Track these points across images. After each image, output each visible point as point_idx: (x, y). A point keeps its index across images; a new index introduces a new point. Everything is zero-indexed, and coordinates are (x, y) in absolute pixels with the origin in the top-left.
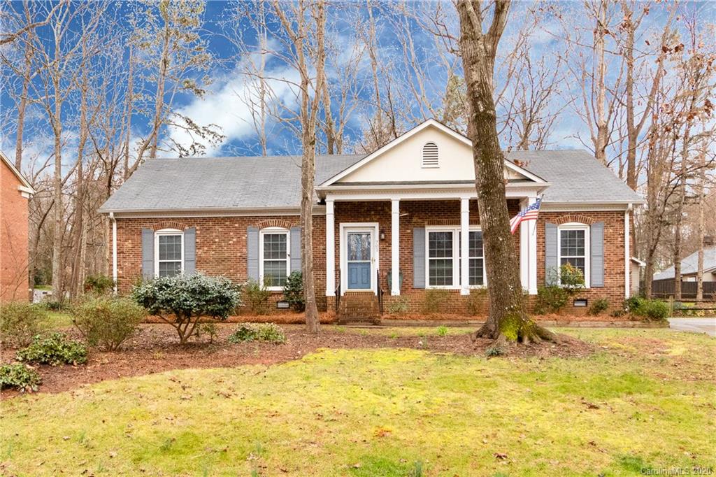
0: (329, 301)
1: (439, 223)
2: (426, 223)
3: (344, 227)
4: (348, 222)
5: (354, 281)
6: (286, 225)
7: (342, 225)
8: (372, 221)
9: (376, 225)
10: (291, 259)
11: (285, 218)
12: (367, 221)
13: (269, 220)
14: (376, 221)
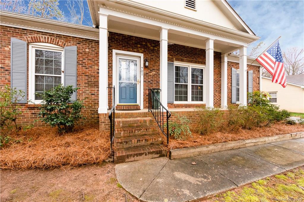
0: (102, 119)
1: (182, 60)
2: (174, 59)
3: (117, 54)
4: (120, 50)
5: (124, 97)
6: (60, 43)
7: (115, 51)
8: (138, 52)
9: (142, 55)
10: (65, 76)
11: (59, 36)
12: (134, 52)
13: (41, 36)
14: (141, 53)
